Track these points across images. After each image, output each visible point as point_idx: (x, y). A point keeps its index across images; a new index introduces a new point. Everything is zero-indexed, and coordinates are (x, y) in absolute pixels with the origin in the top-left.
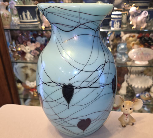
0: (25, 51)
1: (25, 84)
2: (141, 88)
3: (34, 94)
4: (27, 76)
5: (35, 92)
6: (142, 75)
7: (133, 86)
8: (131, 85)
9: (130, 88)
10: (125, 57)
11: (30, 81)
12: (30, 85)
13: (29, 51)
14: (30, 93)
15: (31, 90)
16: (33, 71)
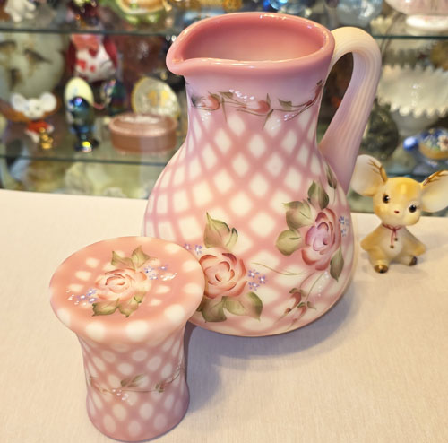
1: (9, 105)
2: (424, 115)
3: (42, 141)
4: (14, 77)
5: (46, 133)
6: (425, 67)
7: (394, 108)
8: (388, 106)
9: (384, 118)
11: (28, 97)
12: (28, 108)
14: (29, 139)
15: (31, 129)
16: (35, 57)
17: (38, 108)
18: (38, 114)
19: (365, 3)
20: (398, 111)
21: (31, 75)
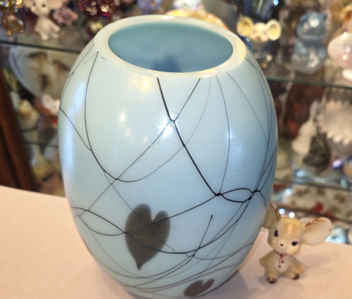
0: (33, 9)
7: (329, 136)
8: (325, 135)
9: (321, 143)
10: (317, 54)
13: (46, 10)
16: (62, 67)
19: (312, 56)
20: (331, 139)
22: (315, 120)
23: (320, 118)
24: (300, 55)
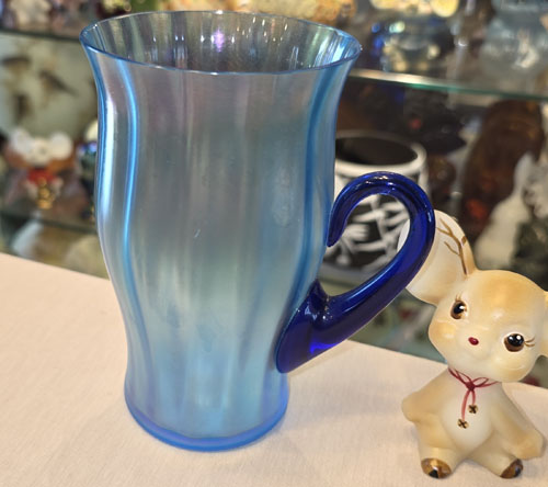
3: (40, 197)
4: (21, 107)
5: (46, 187)
10: (533, 43)
11: (34, 133)
16: (53, 83)
17: (43, 151)
18: (42, 159)
19: (524, 47)
21: (45, 106)
22: (526, 194)
23: (537, 188)
24: (499, 43)
